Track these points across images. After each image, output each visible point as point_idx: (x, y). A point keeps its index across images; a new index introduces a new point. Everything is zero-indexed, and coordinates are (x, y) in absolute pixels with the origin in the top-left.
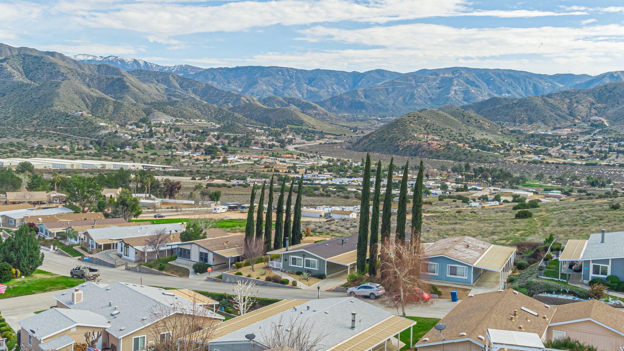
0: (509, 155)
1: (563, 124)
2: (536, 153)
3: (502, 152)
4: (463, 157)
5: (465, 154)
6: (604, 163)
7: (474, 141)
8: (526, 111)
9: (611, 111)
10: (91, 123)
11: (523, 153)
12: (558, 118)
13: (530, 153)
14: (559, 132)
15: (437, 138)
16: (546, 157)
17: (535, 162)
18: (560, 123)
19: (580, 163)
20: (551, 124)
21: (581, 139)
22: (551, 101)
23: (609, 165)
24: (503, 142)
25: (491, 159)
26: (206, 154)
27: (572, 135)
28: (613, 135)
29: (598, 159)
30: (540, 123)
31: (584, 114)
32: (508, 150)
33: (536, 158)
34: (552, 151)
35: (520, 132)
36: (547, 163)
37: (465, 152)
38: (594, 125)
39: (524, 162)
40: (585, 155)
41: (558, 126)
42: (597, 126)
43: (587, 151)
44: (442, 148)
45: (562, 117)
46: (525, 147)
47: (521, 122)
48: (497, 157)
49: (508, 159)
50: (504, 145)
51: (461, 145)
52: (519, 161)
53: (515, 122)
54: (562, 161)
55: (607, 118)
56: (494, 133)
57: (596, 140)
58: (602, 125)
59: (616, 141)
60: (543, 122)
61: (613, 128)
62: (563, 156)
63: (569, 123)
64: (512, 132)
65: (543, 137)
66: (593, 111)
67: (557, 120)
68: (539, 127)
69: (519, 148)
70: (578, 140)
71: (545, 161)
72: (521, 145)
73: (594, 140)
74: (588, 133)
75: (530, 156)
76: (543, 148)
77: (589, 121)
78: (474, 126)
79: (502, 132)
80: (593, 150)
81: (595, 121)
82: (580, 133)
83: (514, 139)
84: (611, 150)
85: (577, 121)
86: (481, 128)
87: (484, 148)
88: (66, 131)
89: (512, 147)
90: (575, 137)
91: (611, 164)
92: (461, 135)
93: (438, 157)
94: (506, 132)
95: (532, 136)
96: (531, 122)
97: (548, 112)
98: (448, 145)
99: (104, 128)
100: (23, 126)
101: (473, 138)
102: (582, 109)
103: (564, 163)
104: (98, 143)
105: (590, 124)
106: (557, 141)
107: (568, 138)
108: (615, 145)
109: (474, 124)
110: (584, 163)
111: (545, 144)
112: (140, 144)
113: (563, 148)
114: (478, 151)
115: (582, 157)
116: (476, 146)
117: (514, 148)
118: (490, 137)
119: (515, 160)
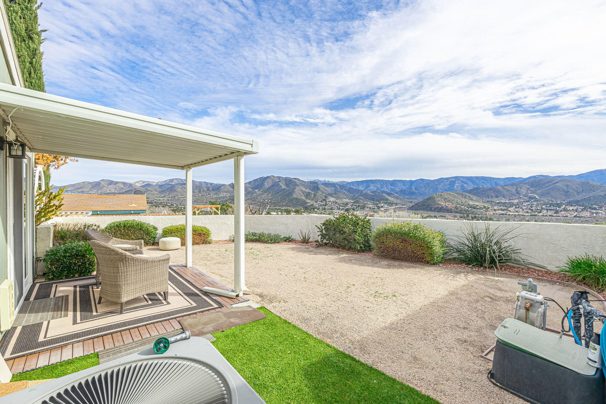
0: (488, 211)
1: (514, 198)
2: (502, 210)
3: (484, 210)
4: (465, 212)
5: (465, 211)
6: (541, 214)
7: (469, 205)
8: (494, 192)
9: (539, 191)
10: (304, 201)
11: (495, 210)
12: (511, 195)
13: (498, 210)
14: (512, 201)
15: (450, 204)
16: (508, 212)
17: (502, 214)
18: (512, 197)
19: (527, 215)
20: (508, 198)
21: (525, 204)
22: (506, 187)
23: (543, 216)
24: (484, 206)
25: (479, 213)
26: (345, 211)
27: (520, 202)
28: (542, 202)
29: (537, 213)
30: (501, 198)
31: (524, 193)
32: (487, 209)
33: (503, 212)
34: (510, 209)
35: (493, 202)
36: (509, 215)
37: (465, 210)
38: (531, 198)
39: (497, 214)
40: (529, 211)
41: (511, 198)
42: (532, 198)
43: (529, 209)
44: (453, 208)
45: (513, 195)
46: (496, 208)
47: (492, 197)
48: (482, 212)
49: (487, 213)
50: (485, 207)
51: (463, 207)
52: (494, 214)
53: (489, 197)
54: (517, 214)
55: (537, 194)
56: (478, 202)
57: (533, 204)
58: (535, 198)
59: (544, 205)
60: (504, 197)
61: (542, 199)
62: (517, 211)
63: (517, 197)
64: (488, 201)
65: (505, 203)
66: (529, 192)
67: (510, 196)
68: (502, 199)
69: (493, 208)
70: (524, 204)
71: (508, 214)
72: (493, 207)
73: (532, 204)
74: (528, 201)
75: (499, 211)
76: (506, 208)
77: (528, 196)
78: (468, 199)
79: (482, 201)
80: (533, 208)
81: (531, 196)
82: (524, 202)
83: (489, 205)
84: (542, 209)
85: (521, 196)
86: (472, 200)
87: (474, 208)
88: (296, 204)
89: (489, 208)
90: (521, 203)
91: (545, 215)
92: (462, 203)
93: (451, 212)
94: (485, 201)
95: (499, 203)
96: (497, 197)
97: (505, 192)
98: (456, 207)
99: (309, 203)
100: (283, 203)
101: (468, 204)
102: (523, 191)
103: (519, 215)
104: (305, 208)
105: (528, 197)
106: (512, 205)
107: (517, 204)
108: (544, 207)
109: (468, 198)
110: (530, 215)
111: (506, 206)
112: (321, 208)
113: (516, 208)
114: (472, 209)
115: (528, 212)
116: (471, 207)
117: (490, 208)
118: (477, 203)
119: (492, 213)
